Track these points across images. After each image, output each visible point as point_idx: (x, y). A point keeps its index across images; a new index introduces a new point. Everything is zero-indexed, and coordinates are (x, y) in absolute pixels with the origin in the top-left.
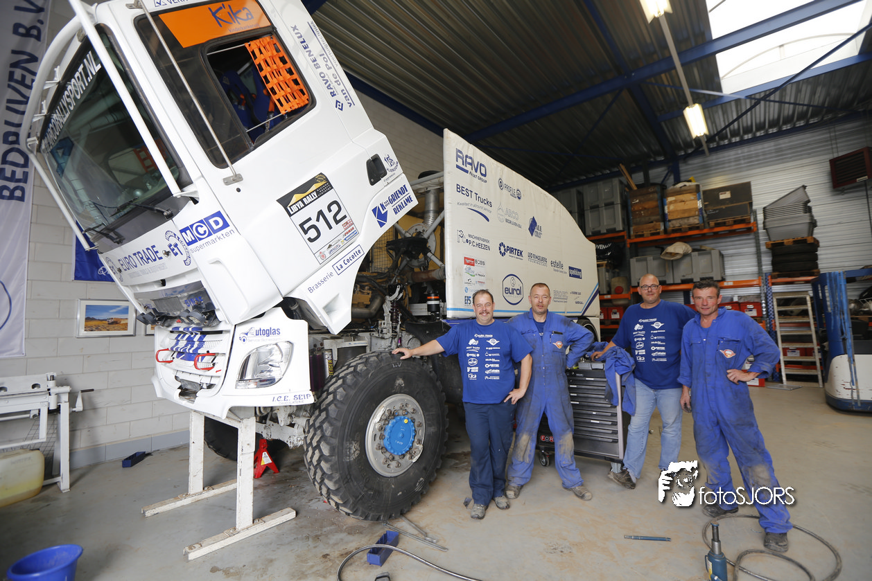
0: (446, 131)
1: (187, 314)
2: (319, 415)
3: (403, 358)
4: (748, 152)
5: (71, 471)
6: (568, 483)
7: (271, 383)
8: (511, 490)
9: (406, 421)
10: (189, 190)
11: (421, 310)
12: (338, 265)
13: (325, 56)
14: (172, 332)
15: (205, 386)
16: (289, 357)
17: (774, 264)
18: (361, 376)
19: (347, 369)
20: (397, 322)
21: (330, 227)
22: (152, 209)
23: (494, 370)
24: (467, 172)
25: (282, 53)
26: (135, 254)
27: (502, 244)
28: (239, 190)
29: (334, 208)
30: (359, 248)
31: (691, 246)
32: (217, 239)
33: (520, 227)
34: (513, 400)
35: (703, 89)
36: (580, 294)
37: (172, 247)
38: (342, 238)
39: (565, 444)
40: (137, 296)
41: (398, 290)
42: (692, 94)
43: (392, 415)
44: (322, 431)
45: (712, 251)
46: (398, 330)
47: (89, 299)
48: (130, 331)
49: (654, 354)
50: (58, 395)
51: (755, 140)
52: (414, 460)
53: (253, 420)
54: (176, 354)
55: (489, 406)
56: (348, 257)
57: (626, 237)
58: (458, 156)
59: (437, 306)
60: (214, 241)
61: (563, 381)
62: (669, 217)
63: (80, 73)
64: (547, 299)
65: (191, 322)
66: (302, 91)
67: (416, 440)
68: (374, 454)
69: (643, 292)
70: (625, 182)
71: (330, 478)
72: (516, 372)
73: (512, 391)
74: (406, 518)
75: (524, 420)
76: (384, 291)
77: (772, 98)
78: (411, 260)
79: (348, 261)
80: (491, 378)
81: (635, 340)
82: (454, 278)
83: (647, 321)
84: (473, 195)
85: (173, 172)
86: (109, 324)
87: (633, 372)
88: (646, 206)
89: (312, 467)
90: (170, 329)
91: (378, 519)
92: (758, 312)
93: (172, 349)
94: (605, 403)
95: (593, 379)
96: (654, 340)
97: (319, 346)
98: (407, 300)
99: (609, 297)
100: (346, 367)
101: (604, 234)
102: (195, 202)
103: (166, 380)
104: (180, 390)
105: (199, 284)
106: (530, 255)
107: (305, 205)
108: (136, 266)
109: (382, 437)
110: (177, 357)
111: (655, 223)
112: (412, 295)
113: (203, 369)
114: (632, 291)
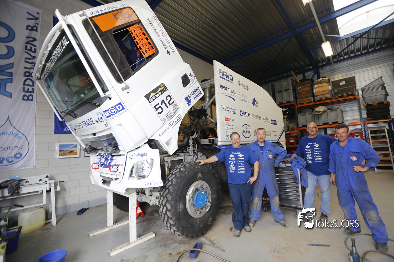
0: (215, 61)
1: (106, 148)
2: (165, 191)
3: (200, 164)
4: (353, 62)
5: (56, 216)
6: (277, 220)
7: (144, 177)
8: (251, 223)
9: (203, 193)
10: (107, 94)
11: (205, 142)
12: (171, 124)
13: (162, 31)
14: (97, 155)
15: (114, 179)
16: (151, 166)
17: (367, 114)
18: (183, 173)
19: (176, 170)
20: (196, 148)
21: (167, 107)
22: (91, 103)
23: (242, 168)
24: (224, 79)
25: (144, 31)
26: (82, 122)
27: (241, 111)
28: (128, 93)
29: (169, 98)
30: (180, 116)
31: (327, 107)
32: (120, 115)
33: (248, 102)
34: (251, 182)
35: (330, 34)
36: (276, 132)
37: (100, 119)
38: (172, 111)
39: (275, 202)
40: (82, 140)
41: (195, 133)
42: (325, 37)
43: (197, 190)
44: (167, 198)
45: (337, 109)
46: (196, 151)
47: (61, 142)
48: (78, 155)
49: (316, 159)
50: (50, 184)
51: (356, 56)
52: (207, 210)
53: (135, 193)
54: (100, 165)
55: (240, 185)
56: (175, 120)
57: (295, 105)
58: (220, 72)
59: (213, 140)
60: (118, 116)
61: (273, 173)
62: (316, 95)
63: (60, 46)
64: (265, 135)
65: (108, 151)
66: (152, 47)
67: (208, 201)
68: (190, 208)
69: (309, 130)
70: (294, 79)
71: (171, 219)
72: (251, 168)
73: (250, 177)
74: (204, 236)
75: (256, 191)
76: (189, 134)
77: (364, 36)
78: (199, 120)
79: (175, 122)
80: (241, 172)
81: (306, 153)
82: (221, 127)
83: (311, 144)
84: (228, 89)
85: (100, 85)
86: (69, 152)
87: (306, 168)
88: (305, 90)
89: (163, 214)
90: (97, 154)
91: (192, 237)
92: (361, 137)
93: (98, 163)
94: (293, 182)
95: (286, 171)
96: (316, 153)
97: (162, 160)
98: (199, 137)
99: (288, 132)
100: (175, 169)
101: (285, 103)
102: (110, 99)
103: (96, 177)
104: (102, 181)
105: (111, 134)
106: (254, 115)
107: (156, 98)
108: (83, 127)
109: (193, 200)
110: (101, 166)
111: (309, 97)
112: (201, 135)
113: (113, 172)
114: (299, 129)
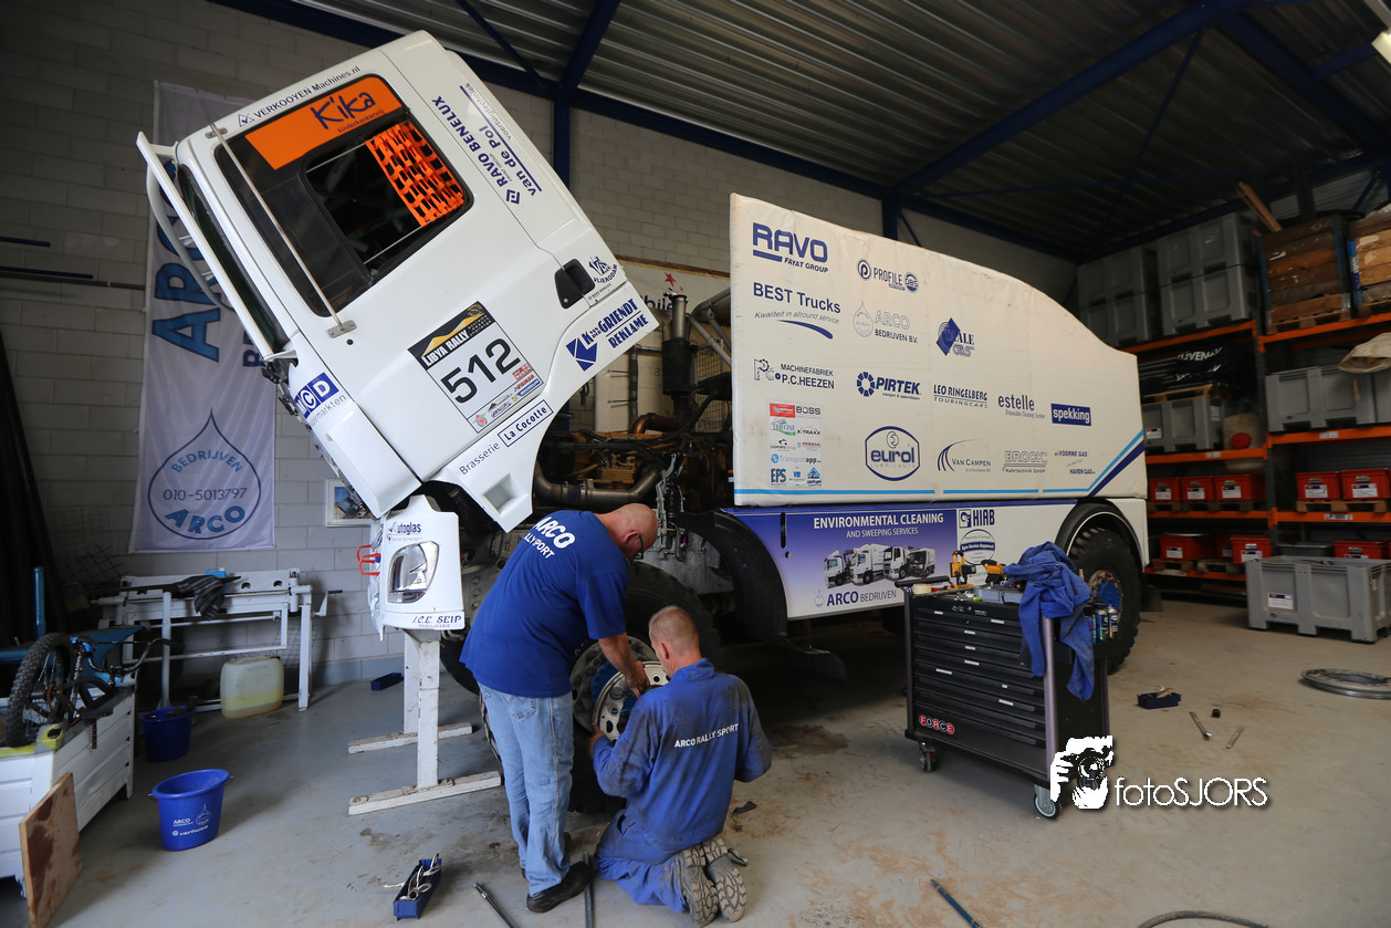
7: (415, 598)
10: (286, 350)
16: (434, 564)
20: (676, 511)
21: (492, 379)
24: (779, 259)
25: (425, 141)
27: (864, 376)
28: (350, 342)
29: (498, 350)
30: (543, 405)
32: (327, 409)
33: (914, 341)
36: (1084, 454)
38: (513, 392)
50: (300, 596)
53: (435, 645)
56: (524, 420)
57: (1255, 333)
58: (756, 236)
60: (324, 412)
62: (1364, 281)
66: (452, 188)
79: (524, 425)
84: (795, 297)
88: (1305, 264)
94: (1022, 669)
95: (1002, 621)
102: (297, 363)
106: (939, 390)
107: (450, 352)
111: (1326, 296)
114: (1270, 442)
